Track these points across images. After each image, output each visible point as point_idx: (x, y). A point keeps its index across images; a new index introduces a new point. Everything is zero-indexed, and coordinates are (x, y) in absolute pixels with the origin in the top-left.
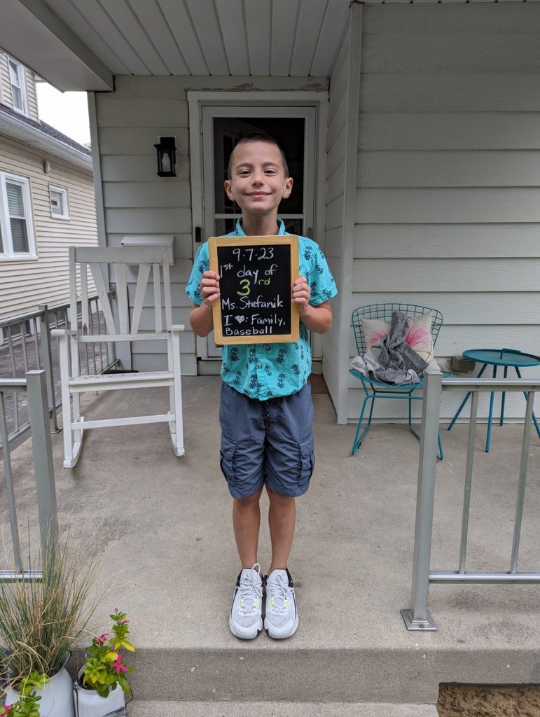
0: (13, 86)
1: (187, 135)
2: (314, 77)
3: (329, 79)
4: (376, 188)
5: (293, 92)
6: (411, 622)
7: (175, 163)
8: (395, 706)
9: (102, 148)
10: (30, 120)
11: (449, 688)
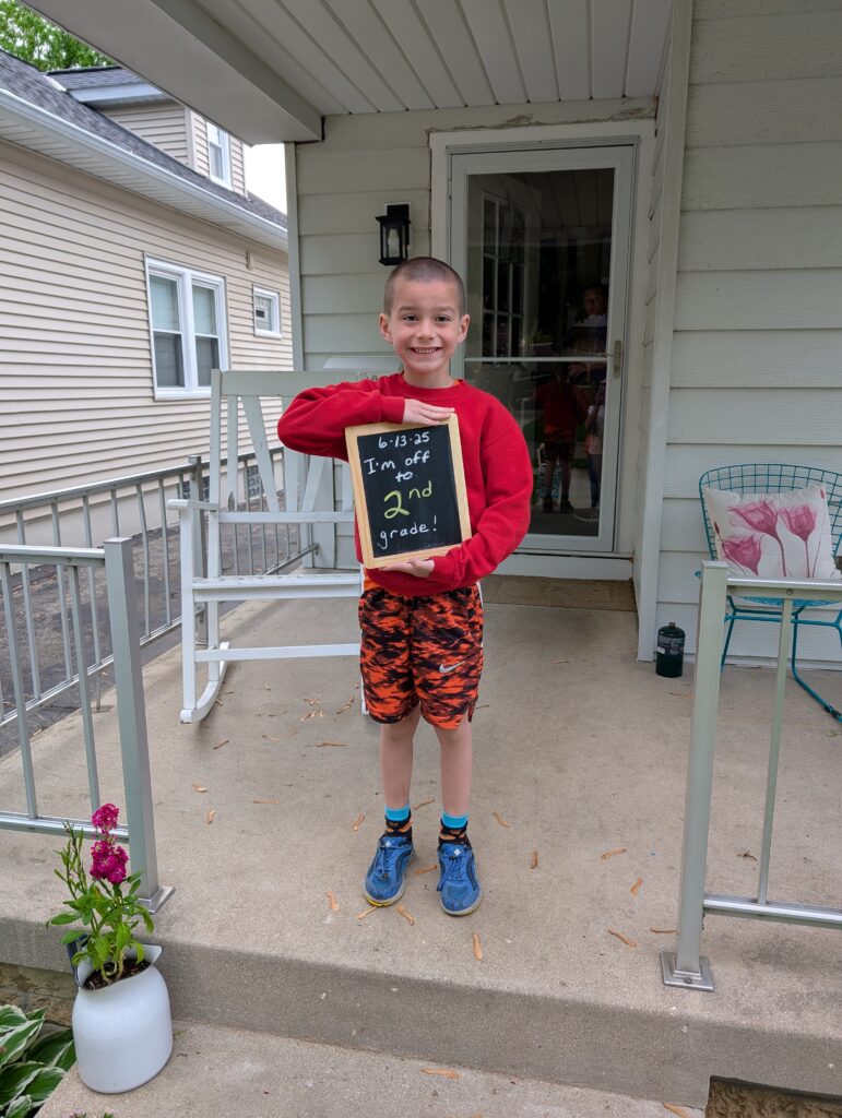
0: (212, 145)
1: (427, 199)
2: (631, 99)
3: (658, 98)
4: (711, 271)
5: (594, 125)
6: (672, 972)
7: (407, 243)
8: (634, 1102)
9: (302, 226)
10: (234, 193)
11: (733, 1090)
